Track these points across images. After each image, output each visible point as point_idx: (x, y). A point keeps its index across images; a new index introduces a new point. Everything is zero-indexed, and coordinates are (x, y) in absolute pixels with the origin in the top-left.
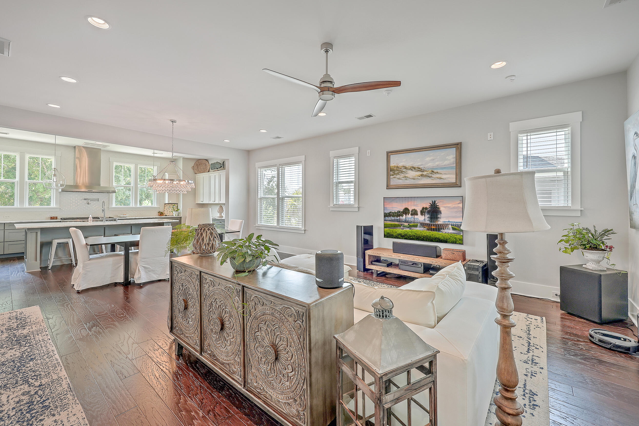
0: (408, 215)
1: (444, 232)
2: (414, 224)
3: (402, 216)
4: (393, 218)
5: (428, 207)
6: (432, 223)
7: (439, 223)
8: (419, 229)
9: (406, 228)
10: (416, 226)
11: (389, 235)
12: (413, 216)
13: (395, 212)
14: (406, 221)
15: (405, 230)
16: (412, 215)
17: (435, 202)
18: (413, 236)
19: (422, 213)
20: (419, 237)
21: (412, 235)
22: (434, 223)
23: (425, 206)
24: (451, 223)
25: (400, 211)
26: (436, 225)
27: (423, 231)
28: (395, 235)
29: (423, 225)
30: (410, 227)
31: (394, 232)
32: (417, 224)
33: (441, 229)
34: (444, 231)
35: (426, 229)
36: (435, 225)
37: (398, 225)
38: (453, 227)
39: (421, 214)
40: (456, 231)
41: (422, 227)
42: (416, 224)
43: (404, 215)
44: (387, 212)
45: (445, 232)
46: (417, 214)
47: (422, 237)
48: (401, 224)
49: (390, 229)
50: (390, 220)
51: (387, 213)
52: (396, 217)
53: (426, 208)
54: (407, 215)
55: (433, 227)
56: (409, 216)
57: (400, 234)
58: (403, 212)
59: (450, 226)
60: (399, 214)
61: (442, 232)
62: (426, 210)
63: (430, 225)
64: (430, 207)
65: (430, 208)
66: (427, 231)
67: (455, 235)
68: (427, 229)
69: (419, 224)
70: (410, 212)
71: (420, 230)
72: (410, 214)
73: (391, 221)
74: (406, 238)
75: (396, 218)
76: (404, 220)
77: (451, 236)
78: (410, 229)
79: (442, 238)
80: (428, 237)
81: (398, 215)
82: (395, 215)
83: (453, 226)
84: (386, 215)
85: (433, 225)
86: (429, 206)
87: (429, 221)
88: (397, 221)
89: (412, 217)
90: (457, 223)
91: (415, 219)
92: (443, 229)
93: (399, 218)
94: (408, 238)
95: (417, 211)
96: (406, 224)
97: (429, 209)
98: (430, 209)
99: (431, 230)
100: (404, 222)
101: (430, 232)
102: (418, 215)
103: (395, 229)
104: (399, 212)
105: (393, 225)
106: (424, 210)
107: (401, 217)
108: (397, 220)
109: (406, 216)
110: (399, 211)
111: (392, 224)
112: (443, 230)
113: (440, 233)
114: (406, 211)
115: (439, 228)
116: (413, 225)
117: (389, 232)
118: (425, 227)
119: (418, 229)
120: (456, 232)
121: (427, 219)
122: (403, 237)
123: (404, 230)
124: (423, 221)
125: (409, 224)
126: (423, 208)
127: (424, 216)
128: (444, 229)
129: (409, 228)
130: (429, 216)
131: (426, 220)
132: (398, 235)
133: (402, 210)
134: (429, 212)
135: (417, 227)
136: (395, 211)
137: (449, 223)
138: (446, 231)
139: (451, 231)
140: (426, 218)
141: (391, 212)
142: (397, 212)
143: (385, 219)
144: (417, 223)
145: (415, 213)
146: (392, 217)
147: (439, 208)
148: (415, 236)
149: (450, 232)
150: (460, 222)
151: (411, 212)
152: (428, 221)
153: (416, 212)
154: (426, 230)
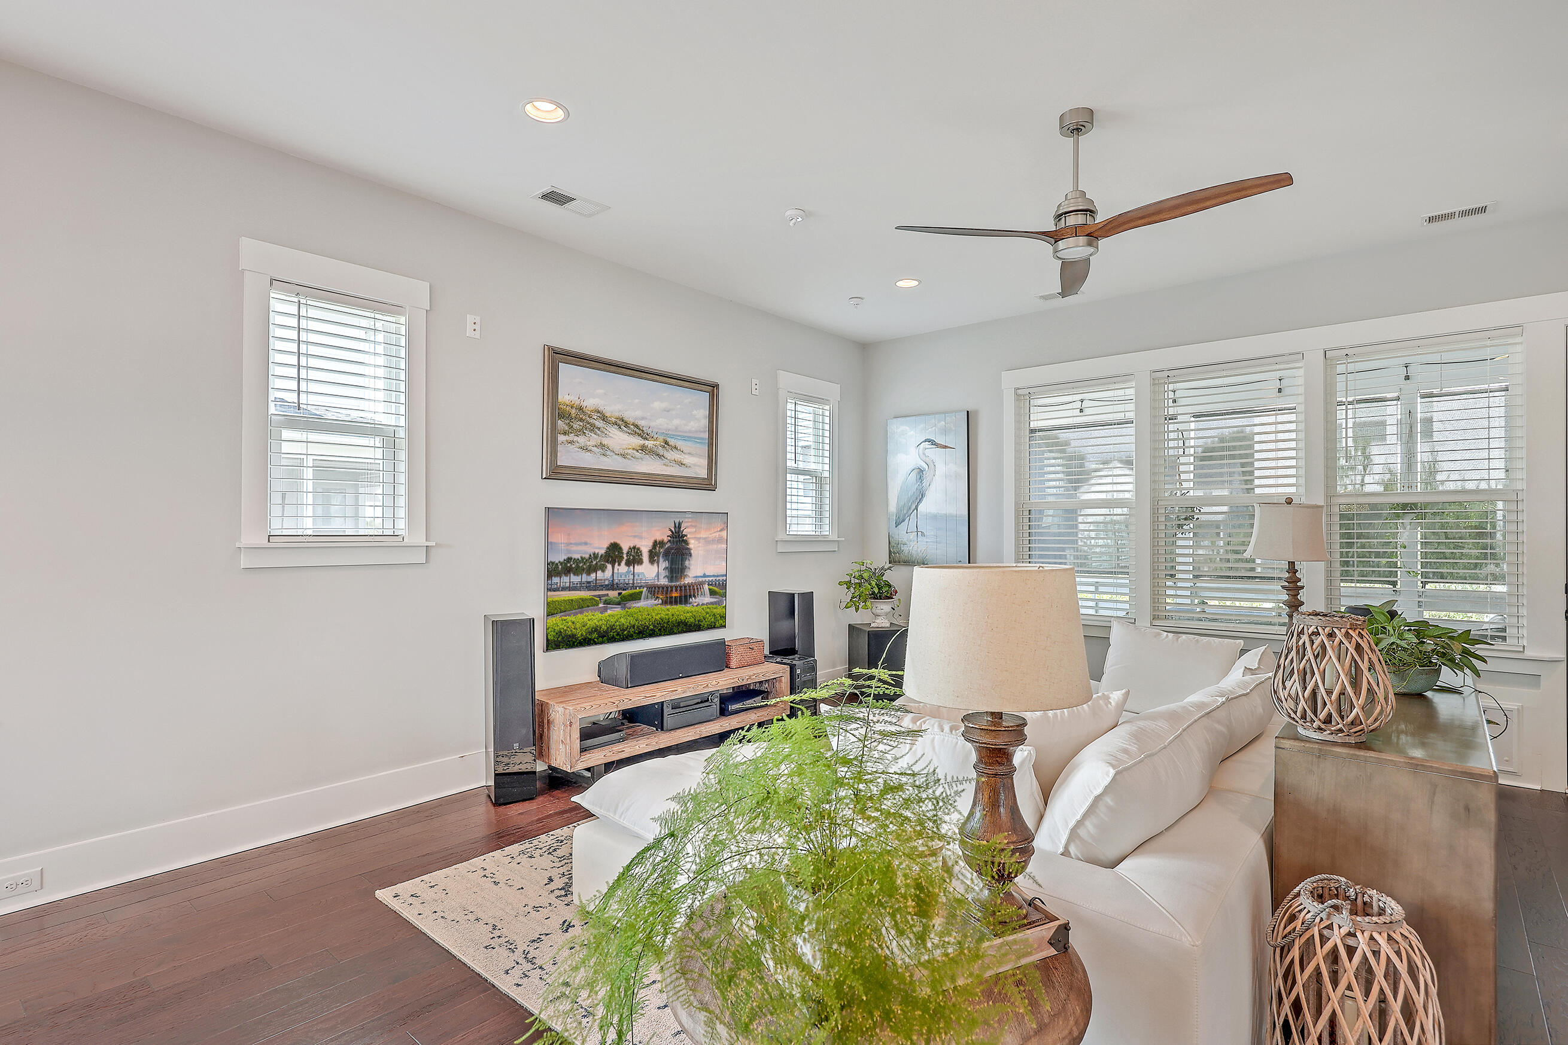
0: (619, 565)
1: (696, 602)
2: (633, 591)
3: (603, 571)
4: (576, 577)
5: (666, 539)
6: (673, 584)
7: (687, 581)
8: (645, 603)
9: (612, 608)
10: (636, 597)
11: (563, 638)
12: (632, 567)
13: (581, 558)
14: (613, 585)
15: (609, 612)
16: (628, 564)
17: (680, 524)
18: (630, 628)
19: (653, 557)
20: (644, 628)
21: (628, 626)
22: (678, 583)
23: (659, 538)
24: (707, 579)
25: (596, 552)
26: (681, 587)
27: (653, 610)
28: (582, 635)
29: (654, 591)
30: (623, 601)
31: (578, 625)
32: (641, 590)
33: (690, 596)
34: (697, 600)
35: (660, 601)
36: (679, 589)
37: (591, 599)
38: (711, 587)
39: (650, 561)
40: (715, 598)
41: (652, 598)
42: (638, 590)
43: (609, 566)
44: (559, 558)
45: (696, 604)
46: (640, 562)
47: (651, 627)
48: (599, 596)
49: (565, 618)
50: (568, 585)
51: (557, 562)
52: (584, 575)
53: (662, 543)
54: (617, 564)
55: (675, 594)
56: (622, 568)
57: (596, 630)
58: (605, 556)
59: (706, 587)
60: (591, 564)
61: (692, 603)
62: (661, 547)
63: (669, 589)
64: (669, 538)
65: (669, 541)
66: (663, 607)
67: (714, 606)
68: (663, 602)
69: (645, 589)
70: (625, 556)
71: (648, 608)
72: (623, 563)
73: (570, 589)
74: (613, 637)
75: (585, 578)
76: (607, 583)
77: (708, 610)
78: (624, 608)
79: (692, 620)
80: (664, 622)
81: (590, 566)
82: (583, 570)
83: (711, 585)
84: (553, 571)
85: (674, 589)
86: (668, 536)
87: (668, 577)
88: (588, 586)
89: (628, 572)
90: (718, 578)
91: (636, 577)
92: (694, 596)
93: (593, 575)
94: (618, 637)
95: (641, 552)
96: (613, 594)
97: (667, 546)
98: (669, 544)
99: (671, 603)
100: (608, 590)
101: (668, 610)
102: (644, 564)
103: (581, 613)
104: (595, 556)
105: (577, 601)
106: (657, 548)
107: (599, 573)
108: (589, 582)
109: (613, 569)
110: (594, 554)
111: (572, 600)
112: (693, 598)
113: (688, 608)
114: (614, 553)
115: (685, 595)
116: (631, 595)
117: (563, 626)
118: (657, 597)
119: (642, 604)
120: (715, 600)
121: (663, 573)
122: (603, 637)
123: (606, 614)
124: (654, 580)
125: (620, 594)
126: (655, 543)
127: (656, 565)
128: (696, 594)
129: (619, 604)
130: (667, 566)
131: (660, 577)
132: (591, 633)
133: (602, 552)
134: (667, 554)
135: (640, 599)
136: (584, 556)
137: (704, 579)
138: (699, 600)
139: (708, 599)
140: (660, 571)
141: (571, 558)
142: (587, 556)
143: (551, 585)
144: (640, 587)
145: (634, 558)
146: (574, 575)
147: (686, 542)
148: (634, 627)
149: (705, 602)
150: (723, 576)
151: (627, 556)
152: (664, 578)
153: (639, 555)
154: (661, 605)
